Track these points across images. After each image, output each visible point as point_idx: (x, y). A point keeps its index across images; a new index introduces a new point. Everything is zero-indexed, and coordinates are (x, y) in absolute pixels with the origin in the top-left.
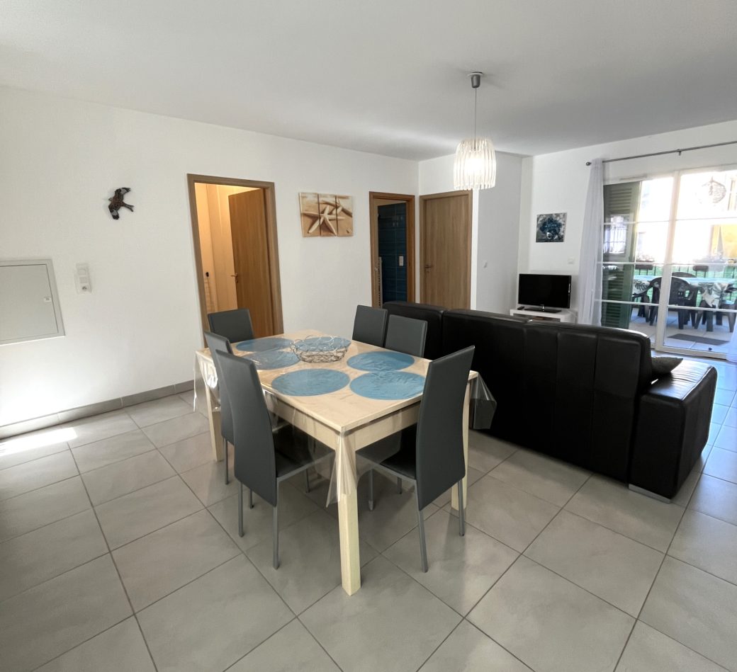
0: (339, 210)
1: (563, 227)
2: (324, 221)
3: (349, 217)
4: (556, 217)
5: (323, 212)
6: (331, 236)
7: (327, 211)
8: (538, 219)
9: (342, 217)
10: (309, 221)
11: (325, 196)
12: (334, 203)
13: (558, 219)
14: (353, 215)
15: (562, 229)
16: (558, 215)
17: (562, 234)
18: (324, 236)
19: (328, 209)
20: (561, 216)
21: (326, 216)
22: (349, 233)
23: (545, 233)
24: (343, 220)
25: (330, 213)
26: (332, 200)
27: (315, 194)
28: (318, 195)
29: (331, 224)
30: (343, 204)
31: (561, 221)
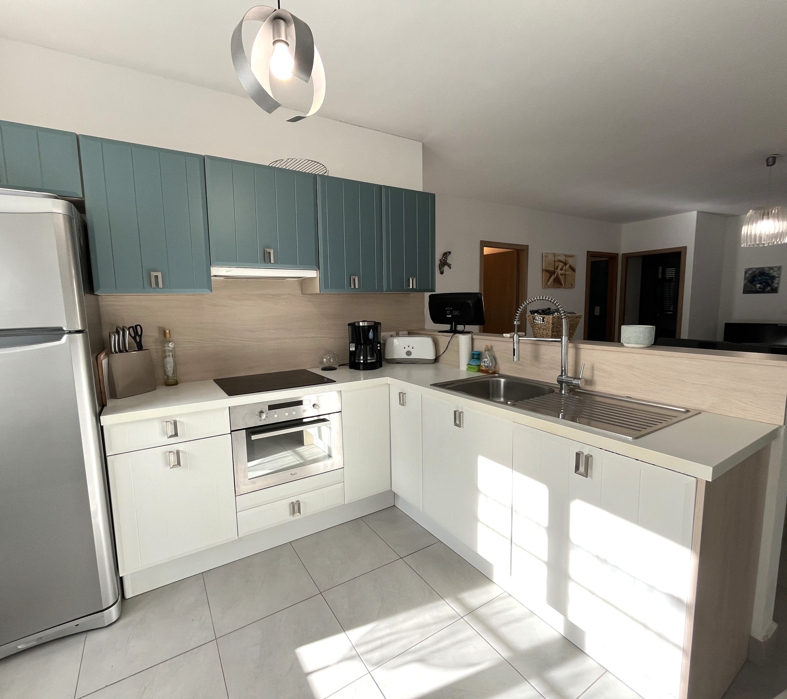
0: (568, 266)
1: (777, 279)
2: (557, 276)
3: (574, 272)
4: (769, 270)
5: (557, 269)
6: (560, 288)
7: (559, 268)
8: (746, 273)
9: (569, 272)
10: (548, 275)
11: (559, 255)
12: (564, 261)
13: (771, 271)
14: (576, 271)
15: (776, 281)
16: (771, 268)
17: (776, 286)
18: (556, 288)
19: (561, 265)
20: (776, 269)
21: (559, 272)
22: (572, 286)
23: (755, 285)
24: (568, 274)
25: (561, 269)
26: (563, 259)
27: (553, 253)
28: (555, 254)
29: (562, 278)
30: (570, 261)
31: (775, 274)
